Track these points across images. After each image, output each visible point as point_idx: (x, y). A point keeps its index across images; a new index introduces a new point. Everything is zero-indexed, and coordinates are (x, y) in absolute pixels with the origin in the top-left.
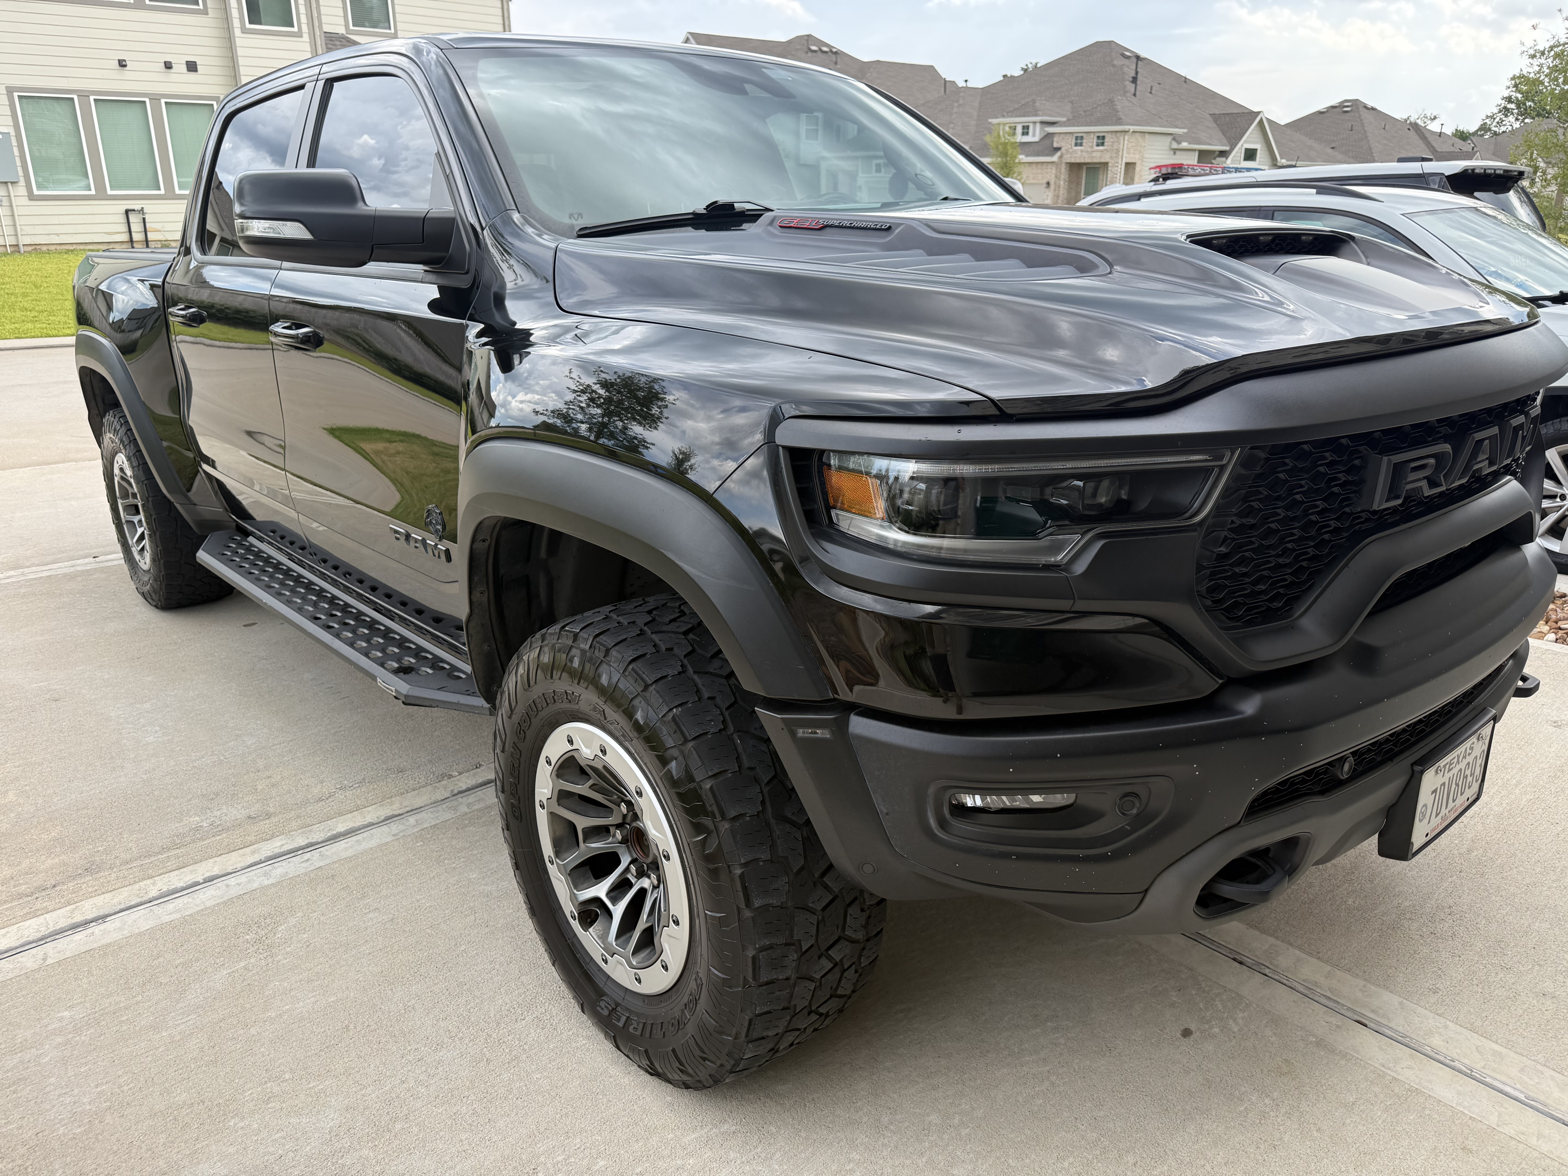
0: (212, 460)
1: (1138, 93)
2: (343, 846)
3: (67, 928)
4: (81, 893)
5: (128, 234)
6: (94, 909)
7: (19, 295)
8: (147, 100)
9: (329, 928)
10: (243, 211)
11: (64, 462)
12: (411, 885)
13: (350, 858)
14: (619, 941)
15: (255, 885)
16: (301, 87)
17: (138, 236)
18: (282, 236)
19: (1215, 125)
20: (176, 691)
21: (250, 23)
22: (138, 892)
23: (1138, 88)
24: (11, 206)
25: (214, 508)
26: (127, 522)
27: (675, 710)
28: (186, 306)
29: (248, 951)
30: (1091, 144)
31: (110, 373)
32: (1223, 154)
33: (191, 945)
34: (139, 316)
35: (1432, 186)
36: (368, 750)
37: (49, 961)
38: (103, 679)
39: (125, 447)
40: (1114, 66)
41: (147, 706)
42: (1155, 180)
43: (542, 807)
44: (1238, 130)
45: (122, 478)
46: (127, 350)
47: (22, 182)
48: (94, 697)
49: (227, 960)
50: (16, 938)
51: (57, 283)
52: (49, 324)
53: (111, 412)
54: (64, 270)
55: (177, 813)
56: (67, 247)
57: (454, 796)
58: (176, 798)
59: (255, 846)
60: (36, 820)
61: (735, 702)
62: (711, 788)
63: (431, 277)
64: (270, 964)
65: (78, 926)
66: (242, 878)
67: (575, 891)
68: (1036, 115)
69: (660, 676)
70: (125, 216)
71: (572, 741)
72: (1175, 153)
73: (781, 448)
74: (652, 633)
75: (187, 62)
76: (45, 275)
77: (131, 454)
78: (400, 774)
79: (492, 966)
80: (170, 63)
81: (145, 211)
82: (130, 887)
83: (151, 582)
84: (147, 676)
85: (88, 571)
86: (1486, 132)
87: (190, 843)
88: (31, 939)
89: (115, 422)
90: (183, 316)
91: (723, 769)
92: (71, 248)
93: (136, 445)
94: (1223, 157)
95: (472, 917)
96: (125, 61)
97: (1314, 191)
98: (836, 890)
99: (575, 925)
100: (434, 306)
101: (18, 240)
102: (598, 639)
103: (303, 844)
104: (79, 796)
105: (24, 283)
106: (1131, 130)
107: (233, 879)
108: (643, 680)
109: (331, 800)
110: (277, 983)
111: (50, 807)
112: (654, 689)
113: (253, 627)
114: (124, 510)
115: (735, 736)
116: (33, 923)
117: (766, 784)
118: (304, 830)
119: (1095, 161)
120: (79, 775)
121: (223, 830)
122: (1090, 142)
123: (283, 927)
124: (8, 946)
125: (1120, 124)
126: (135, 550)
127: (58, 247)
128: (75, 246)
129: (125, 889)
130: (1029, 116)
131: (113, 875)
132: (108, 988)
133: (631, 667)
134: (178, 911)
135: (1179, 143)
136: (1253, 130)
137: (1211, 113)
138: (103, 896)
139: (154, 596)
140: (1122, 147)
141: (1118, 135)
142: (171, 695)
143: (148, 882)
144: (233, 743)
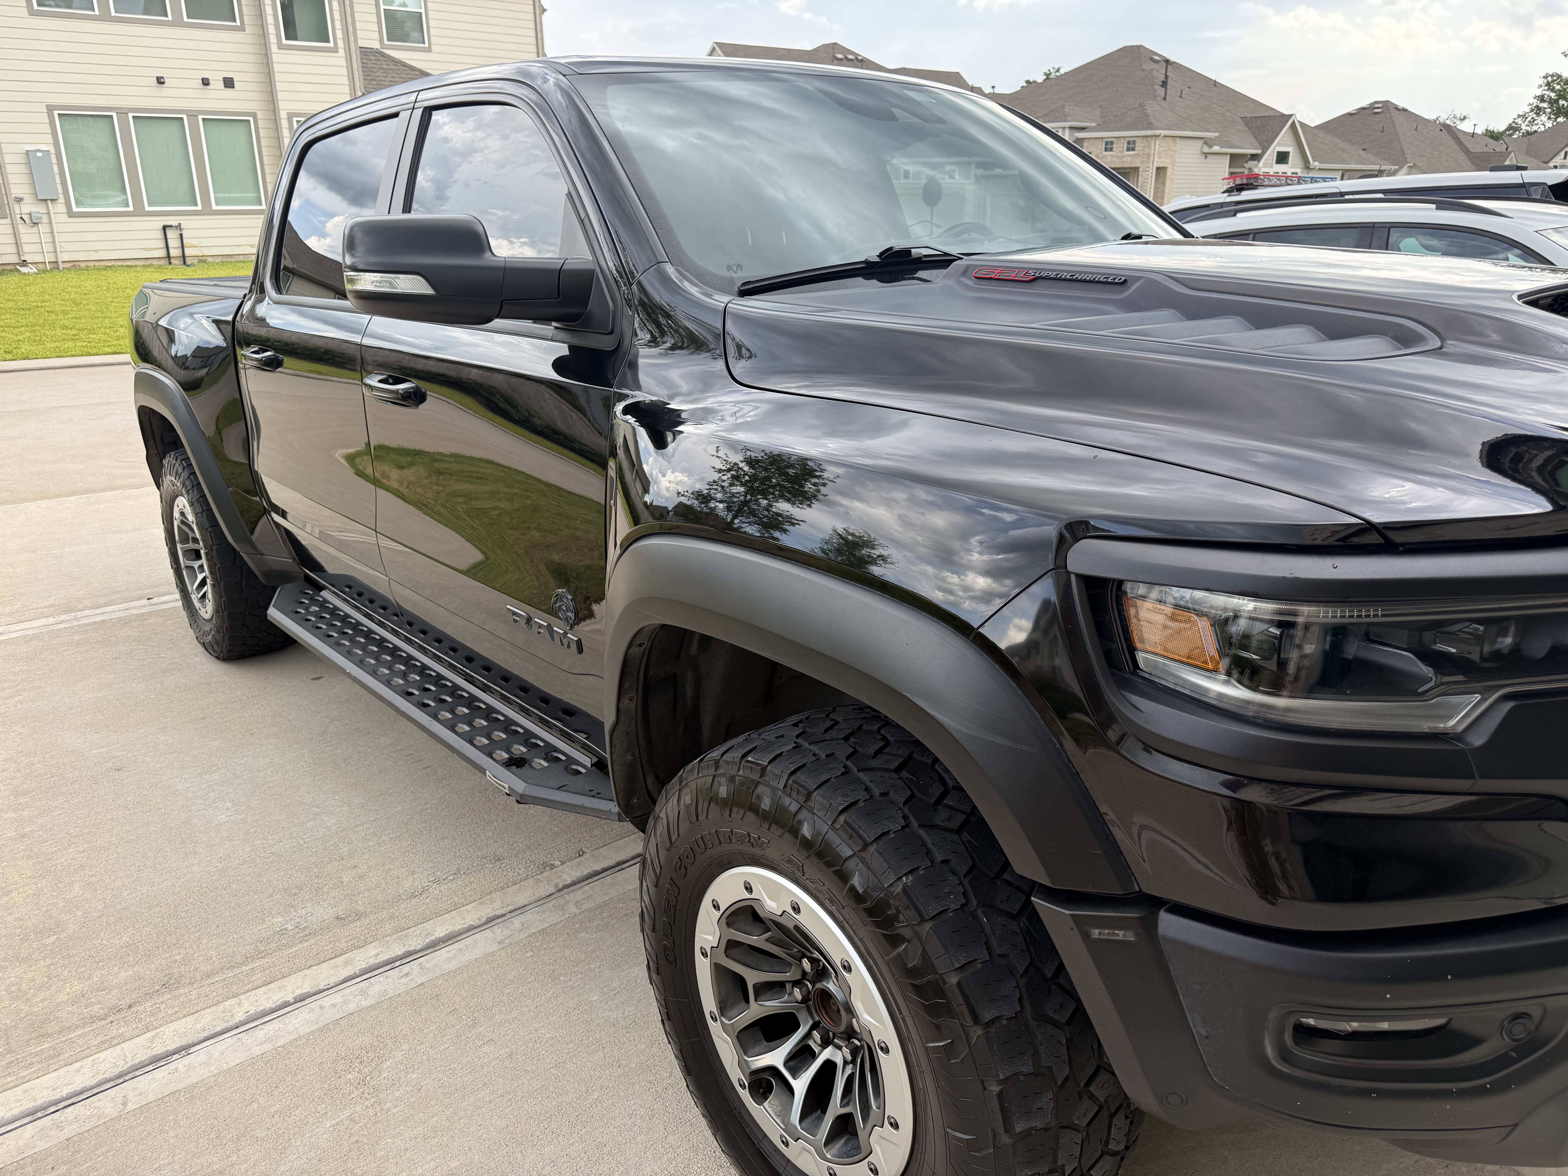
0: (283, 510)
1: (1167, 97)
2: (445, 956)
3: (147, 1062)
4: (161, 1015)
5: (166, 249)
6: (176, 1037)
7: (59, 312)
8: (185, 117)
9: (441, 1066)
10: (354, 263)
11: (110, 489)
12: (526, 1009)
13: (455, 971)
14: (806, 1123)
15: (352, 1007)
16: (396, 115)
17: (175, 252)
18: (399, 291)
19: (1246, 129)
20: (245, 759)
21: (287, 39)
22: (223, 1015)
23: (1168, 92)
24: (51, 223)
25: (284, 559)
26: (187, 567)
27: (904, 879)
28: (260, 349)
29: (352, 1096)
30: (1121, 149)
31: (175, 416)
32: (1255, 157)
33: (288, 1086)
34: (203, 354)
35: (1534, 197)
36: (459, 833)
37: (131, 1107)
38: (167, 744)
39: (188, 492)
40: (1143, 70)
41: (216, 776)
42: (1229, 191)
43: (704, 954)
44: (1271, 132)
45: (182, 522)
46: (189, 386)
47: (62, 199)
48: (159, 765)
49: (329, 1107)
50: (91, 1075)
51: (96, 300)
52: (89, 342)
53: (172, 453)
54: (102, 286)
55: (258, 912)
56: (106, 263)
57: (559, 891)
58: (255, 892)
59: (348, 955)
60: (105, 920)
61: (973, 867)
62: (959, 984)
63: (562, 335)
64: (379, 1115)
65: (159, 1060)
66: (336, 998)
67: (746, 1058)
68: (1065, 121)
69: (881, 832)
70: (163, 231)
71: (751, 888)
72: (1206, 157)
73: (1073, 577)
74: (858, 770)
75: (224, 78)
76: (85, 292)
77: (194, 500)
78: (498, 863)
79: (632, 1121)
80: (208, 79)
81: (182, 227)
82: (213, 1009)
83: (213, 632)
84: (214, 740)
85: (142, 615)
86: (1515, 132)
87: (275, 951)
88: (108, 1076)
89: (177, 465)
90: (257, 360)
91: (971, 959)
92: (110, 264)
93: (201, 490)
94: (1255, 160)
95: (601, 1053)
96: (163, 78)
97: (1434, 206)
98: (1102, 1100)
99: (745, 1095)
100: (559, 365)
101: (57, 257)
102: (793, 777)
103: (400, 953)
104: (150, 889)
105: (64, 300)
106: (1162, 135)
107: (327, 999)
108: (861, 837)
109: (424, 896)
110: (389, 1140)
111: (119, 903)
112: (876, 850)
113: (321, 681)
114: (184, 556)
115: (980, 913)
116: (108, 1055)
117: (1021, 976)
118: (399, 934)
119: (1126, 165)
120: (148, 863)
121: (310, 934)
122: (1120, 148)
123: (388, 1064)
124: (82, 1085)
125: (1151, 129)
126: (195, 598)
127: (96, 264)
128: (113, 263)
129: (209, 1010)
130: (1057, 121)
131: (194, 992)
132: (198, 1144)
133: (842, 818)
134: (269, 1040)
135: (1210, 147)
136: (1285, 133)
137: (1242, 116)
138: (184, 1020)
139: (216, 647)
140: (1153, 152)
141: (1149, 139)
142: (241, 764)
143: (233, 1002)
144: (311, 823)
